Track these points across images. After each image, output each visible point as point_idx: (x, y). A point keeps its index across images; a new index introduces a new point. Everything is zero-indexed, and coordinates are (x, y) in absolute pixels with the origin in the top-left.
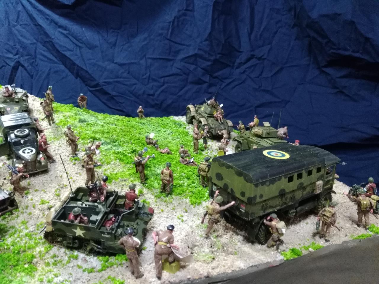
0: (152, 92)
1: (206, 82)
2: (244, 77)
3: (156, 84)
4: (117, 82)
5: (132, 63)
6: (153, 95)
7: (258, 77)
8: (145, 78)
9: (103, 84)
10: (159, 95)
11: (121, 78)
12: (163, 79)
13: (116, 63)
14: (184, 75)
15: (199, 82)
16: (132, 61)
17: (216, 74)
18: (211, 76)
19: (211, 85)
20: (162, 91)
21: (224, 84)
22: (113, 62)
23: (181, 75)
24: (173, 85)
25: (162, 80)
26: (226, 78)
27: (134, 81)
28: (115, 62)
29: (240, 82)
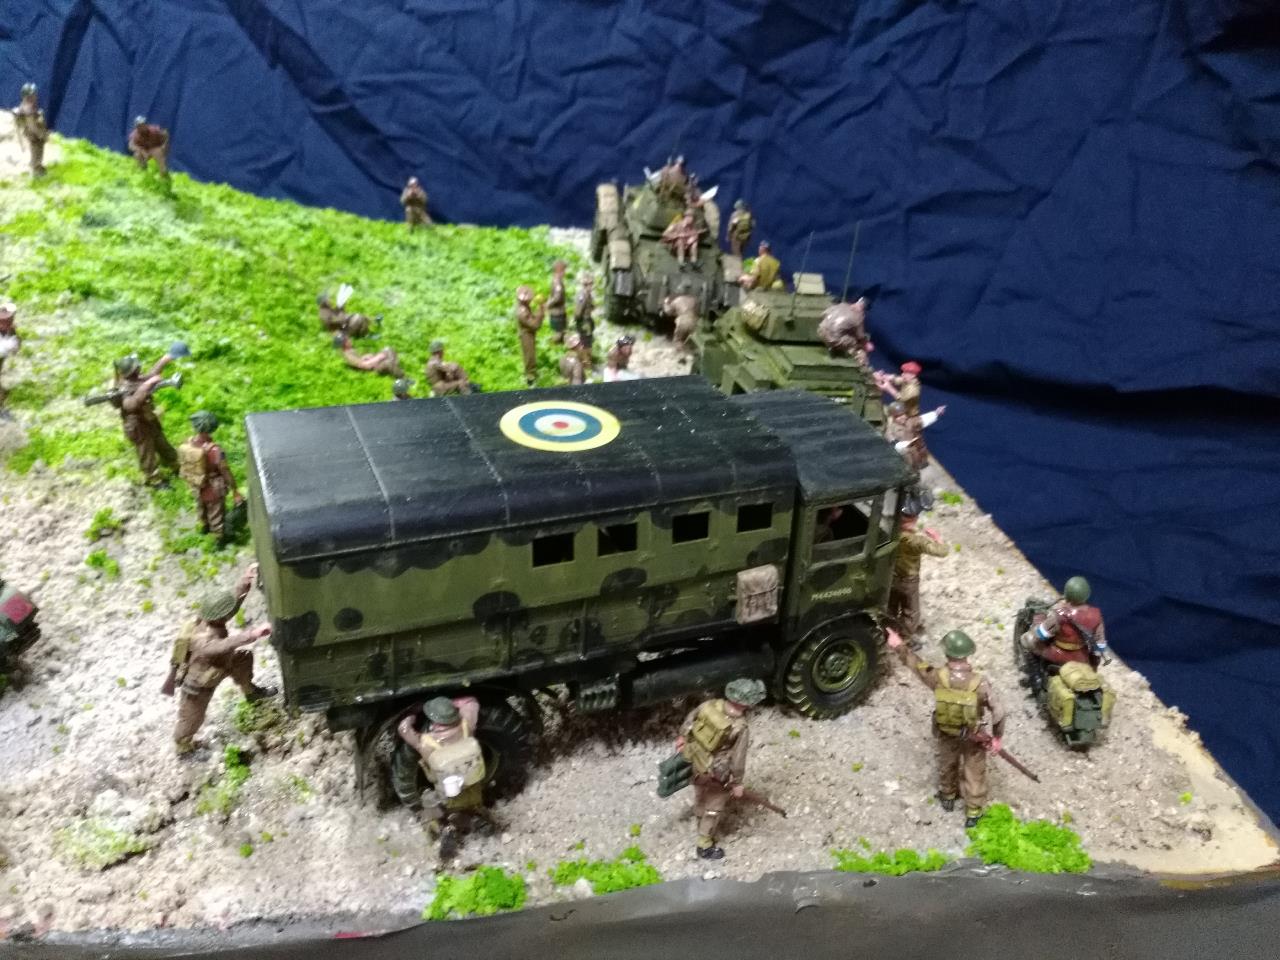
0: (525, 129)
1: (729, 98)
2: (881, 80)
3: (543, 96)
4: (405, 84)
5: (466, 13)
6: (529, 142)
7: (935, 84)
8: (508, 74)
9: (359, 90)
10: (553, 140)
11: (421, 68)
12: (572, 77)
13: (411, 12)
14: (649, 65)
15: (705, 96)
17: (772, 66)
18: (752, 71)
19: (746, 112)
20: (566, 128)
21: (801, 109)
23: (639, 65)
24: (605, 102)
25: (568, 83)
26: (811, 84)
27: (468, 83)
28: (408, 6)
29: (864, 101)
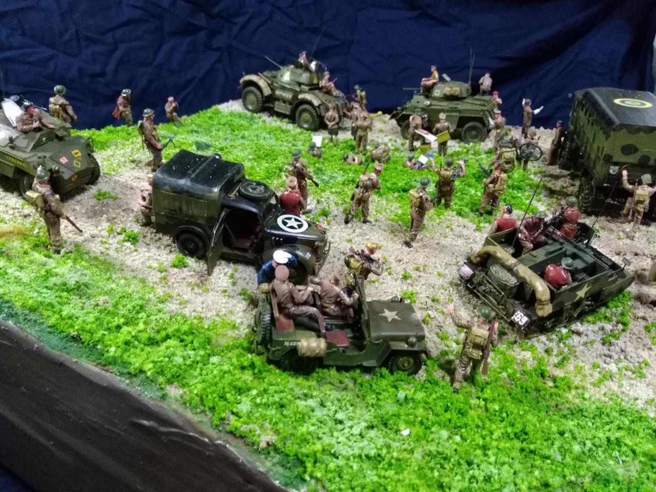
0: (97, 69)
1: (201, 29)
2: (267, 8)
3: (98, 48)
4: (7, 59)
6: (103, 74)
8: (70, 40)
10: (116, 71)
11: (11, 48)
12: (110, 34)
14: (151, 20)
15: (189, 30)
17: (216, 10)
18: (208, 14)
19: (213, 34)
20: (120, 62)
21: (236, 29)
23: (147, 21)
25: (109, 38)
26: (236, 15)
29: (263, 19)
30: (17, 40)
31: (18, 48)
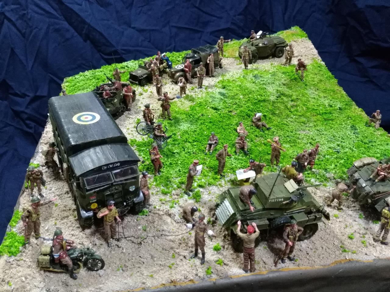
4: (138, 51)
5: (153, 30)
13: (134, 28)
16: (154, 28)
22: (130, 27)
28: (132, 26)
30: (146, 43)
31: (145, 47)
